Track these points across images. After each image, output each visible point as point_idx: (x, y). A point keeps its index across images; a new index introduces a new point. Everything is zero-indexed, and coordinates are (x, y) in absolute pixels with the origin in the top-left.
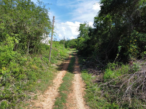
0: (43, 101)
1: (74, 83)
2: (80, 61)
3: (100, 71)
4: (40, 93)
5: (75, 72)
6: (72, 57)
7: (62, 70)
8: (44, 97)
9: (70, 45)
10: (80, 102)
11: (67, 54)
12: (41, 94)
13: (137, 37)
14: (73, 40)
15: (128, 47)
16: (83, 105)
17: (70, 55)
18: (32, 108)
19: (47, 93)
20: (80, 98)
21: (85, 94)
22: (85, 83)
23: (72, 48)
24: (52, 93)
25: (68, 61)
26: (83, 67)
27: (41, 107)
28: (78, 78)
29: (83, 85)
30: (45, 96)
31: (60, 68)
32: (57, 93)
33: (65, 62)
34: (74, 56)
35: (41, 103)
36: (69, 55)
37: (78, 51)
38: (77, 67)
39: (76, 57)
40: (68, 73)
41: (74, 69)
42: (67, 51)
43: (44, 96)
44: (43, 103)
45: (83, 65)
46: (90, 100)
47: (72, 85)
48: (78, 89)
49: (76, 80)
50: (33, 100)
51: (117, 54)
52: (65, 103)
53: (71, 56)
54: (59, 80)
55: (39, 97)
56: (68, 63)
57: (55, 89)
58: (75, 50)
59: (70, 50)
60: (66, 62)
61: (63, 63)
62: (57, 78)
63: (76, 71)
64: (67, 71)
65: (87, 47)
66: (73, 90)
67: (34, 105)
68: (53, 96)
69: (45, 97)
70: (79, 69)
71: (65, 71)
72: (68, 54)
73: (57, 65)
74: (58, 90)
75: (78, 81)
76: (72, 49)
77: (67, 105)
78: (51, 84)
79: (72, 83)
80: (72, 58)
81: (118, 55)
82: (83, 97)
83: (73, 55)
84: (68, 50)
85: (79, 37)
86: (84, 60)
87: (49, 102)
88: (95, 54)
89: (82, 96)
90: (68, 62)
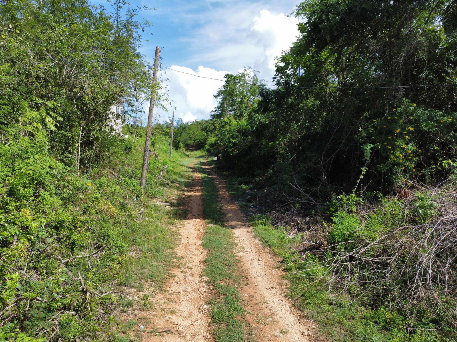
0: (173, 312)
1: (241, 257)
2: (232, 191)
3: (308, 219)
4: (153, 289)
5: (233, 223)
6: (203, 178)
7: (188, 219)
8: (168, 299)
9: (190, 139)
10: (283, 311)
11: (184, 168)
12: (158, 291)
13: (412, 118)
14: (196, 123)
15: (390, 147)
16: (293, 319)
17: (194, 170)
18: (149, 335)
19: (174, 288)
20: (276, 299)
21: (289, 286)
22: (274, 253)
23: (192, 150)
24: (190, 289)
25: (196, 191)
26: (250, 207)
27: (174, 332)
28: (247, 242)
29: (272, 261)
30: (172, 297)
31: (180, 212)
32: (203, 286)
33: (186, 193)
34: (209, 174)
35: (167, 318)
36: (192, 172)
37: (215, 158)
38: (230, 207)
39: (216, 179)
40: (210, 225)
41: (224, 214)
42: (180, 159)
43: (168, 296)
44: (174, 318)
45: (249, 201)
46: (310, 304)
47: (238, 261)
48: (262, 273)
49: (243, 247)
50: (141, 310)
51: (362, 166)
52: (243, 316)
53: (199, 175)
54: (193, 248)
55: (154, 300)
56: (196, 196)
57: (192, 275)
58: (203, 157)
59: (188, 156)
60: (189, 191)
61: (183, 196)
62: (184, 241)
63: (233, 220)
64: (207, 220)
65: (250, 148)
66: (248, 277)
67: (151, 326)
68: (196, 295)
69: (171, 301)
70: (242, 215)
71: (198, 220)
72: (187, 169)
73: (166, 202)
74: (204, 277)
75: (250, 250)
76: (193, 153)
77: (251, 320)
78: (174, 260)
79: (238, 257)
81: (364, 170)
82: (286, 296)
83: (204, 172)
84: (183, 155)
85: (217, 115)
86: (244, 187)
87: (190, 314)
88: (288, 169)
89: (280, 292)
90: (197, 194)
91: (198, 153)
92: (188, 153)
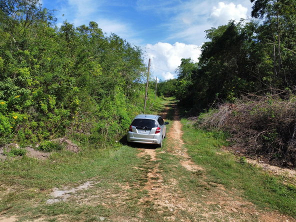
2: (180, 113)
5: (175, 120)
9: (166, 90)
11: (161, 105)
14: (170, 81)
17: (167, 106)
23: (168, 97)
34: (173, 108)
36: (165, 107)
37: (179, 101)
38: (176, 117)
39: (176, 109)
41: (173, 118)
53: (168, 108)
58: (173, 100)
59: (165, 100)
60: (162, 113)
70: (179, 118)
72: (163, 106)
76: (168, 98)
80: (169, 110)
83: (171, 107)
84: (162, 99)
85: (181, 77)
86: (186, 111)
90: (165, 114)
91: (171, 98)
92: (165, 98)
